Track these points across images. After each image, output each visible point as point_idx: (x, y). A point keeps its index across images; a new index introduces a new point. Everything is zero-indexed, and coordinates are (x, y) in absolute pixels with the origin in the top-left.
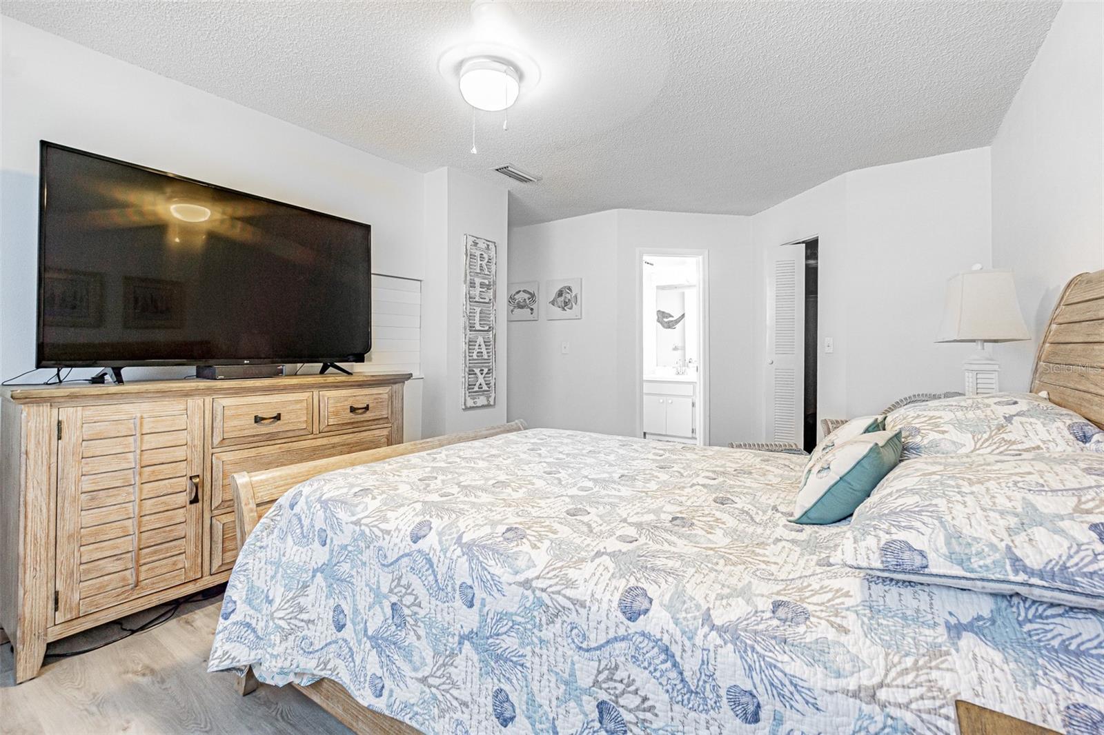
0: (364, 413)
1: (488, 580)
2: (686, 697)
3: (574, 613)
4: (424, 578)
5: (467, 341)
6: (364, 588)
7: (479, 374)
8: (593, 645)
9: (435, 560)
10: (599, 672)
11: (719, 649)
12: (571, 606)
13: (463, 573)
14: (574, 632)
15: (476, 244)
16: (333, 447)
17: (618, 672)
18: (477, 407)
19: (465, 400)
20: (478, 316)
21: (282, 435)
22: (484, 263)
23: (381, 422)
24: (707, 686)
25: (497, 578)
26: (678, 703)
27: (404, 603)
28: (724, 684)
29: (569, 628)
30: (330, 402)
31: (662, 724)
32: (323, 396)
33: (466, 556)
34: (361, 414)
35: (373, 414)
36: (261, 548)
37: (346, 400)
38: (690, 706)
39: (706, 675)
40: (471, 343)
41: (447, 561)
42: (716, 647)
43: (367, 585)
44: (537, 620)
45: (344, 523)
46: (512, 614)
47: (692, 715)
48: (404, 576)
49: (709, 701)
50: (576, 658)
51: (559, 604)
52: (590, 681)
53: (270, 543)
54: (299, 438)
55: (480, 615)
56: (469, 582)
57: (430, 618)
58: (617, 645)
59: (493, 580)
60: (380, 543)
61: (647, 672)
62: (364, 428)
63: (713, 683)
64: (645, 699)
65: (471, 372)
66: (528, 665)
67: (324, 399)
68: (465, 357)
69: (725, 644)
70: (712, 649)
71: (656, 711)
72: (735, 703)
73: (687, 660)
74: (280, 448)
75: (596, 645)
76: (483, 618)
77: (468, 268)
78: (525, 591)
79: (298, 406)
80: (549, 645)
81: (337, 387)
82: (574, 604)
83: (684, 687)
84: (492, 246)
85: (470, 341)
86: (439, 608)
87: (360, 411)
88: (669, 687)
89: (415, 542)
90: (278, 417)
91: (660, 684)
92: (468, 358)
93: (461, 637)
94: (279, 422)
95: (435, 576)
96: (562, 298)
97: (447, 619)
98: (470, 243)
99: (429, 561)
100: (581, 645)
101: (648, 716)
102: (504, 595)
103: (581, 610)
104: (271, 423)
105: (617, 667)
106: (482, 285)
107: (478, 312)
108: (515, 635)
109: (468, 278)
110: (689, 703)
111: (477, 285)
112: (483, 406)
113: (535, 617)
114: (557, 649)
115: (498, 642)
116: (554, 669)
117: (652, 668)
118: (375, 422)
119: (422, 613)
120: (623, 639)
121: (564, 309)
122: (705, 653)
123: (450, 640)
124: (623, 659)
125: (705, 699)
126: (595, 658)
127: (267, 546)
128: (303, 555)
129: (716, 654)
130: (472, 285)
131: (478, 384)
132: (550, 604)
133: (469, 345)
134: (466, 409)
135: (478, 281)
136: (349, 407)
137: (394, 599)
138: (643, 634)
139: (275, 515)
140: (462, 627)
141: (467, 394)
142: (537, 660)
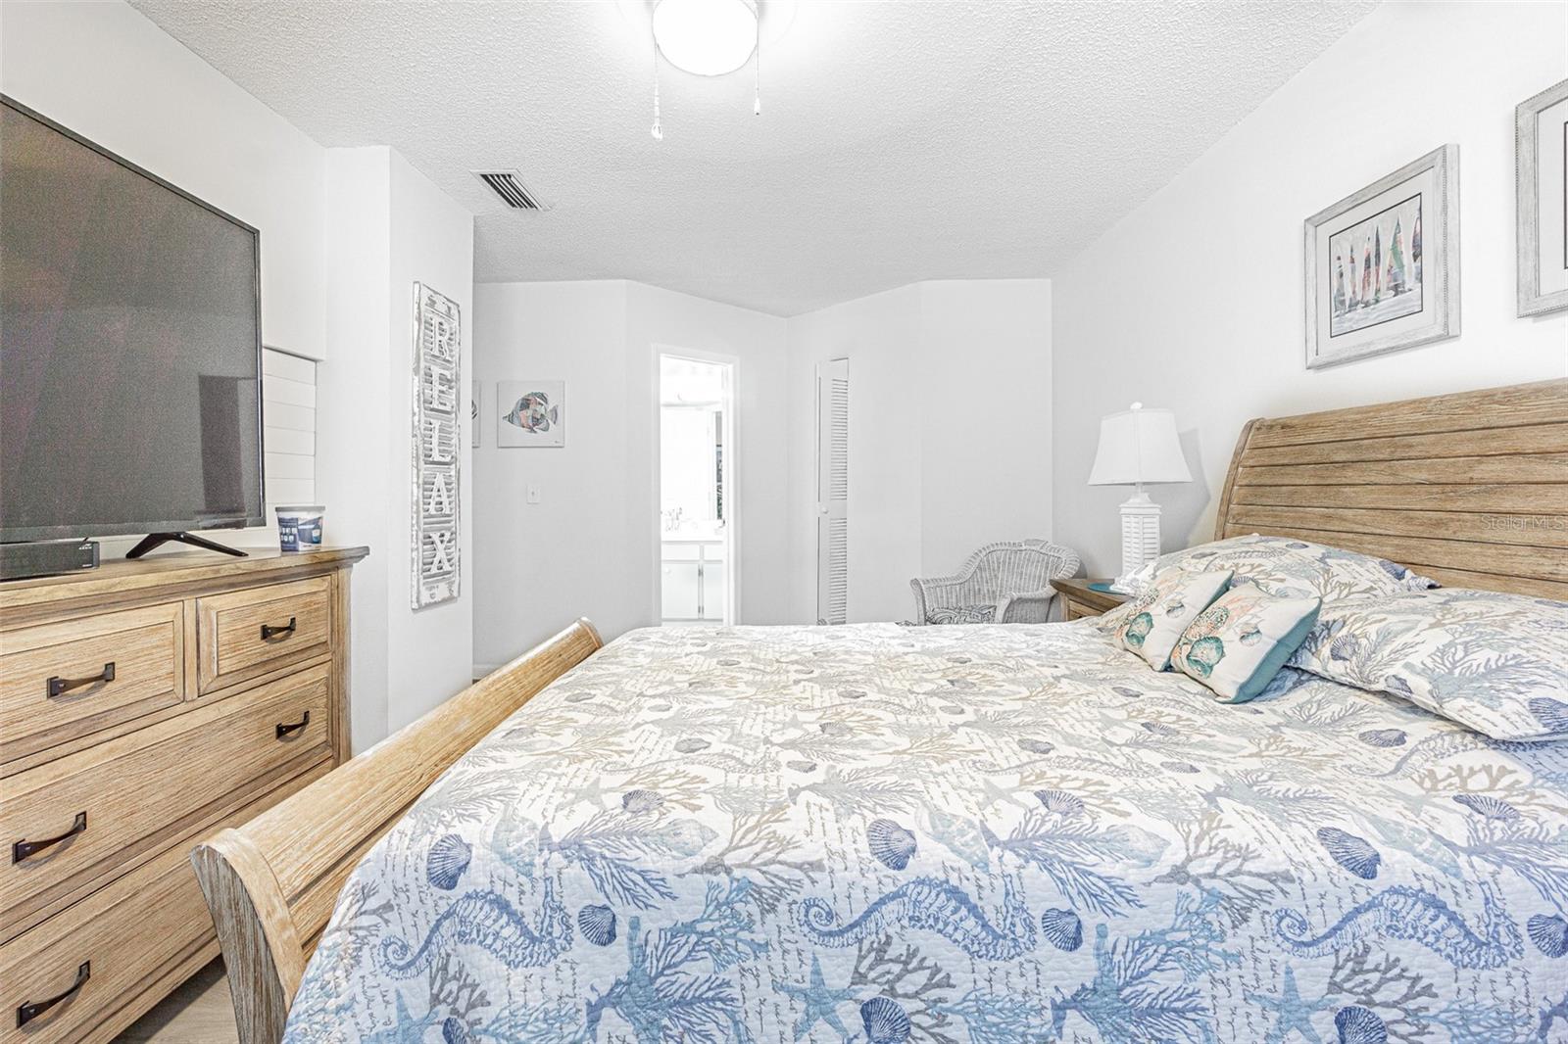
0: (287, 637)
1: (1102, 891)
2: (1474, 954)
3: (1279, 896)
4: (950, 929)
5: (421, 482)
6: (773, 998)
7: (438, 542)
8: (1321, 932)
9: (969, 888)
10: (1337, 968)
11: (1497, 876)
12: (1270, 886)
13: (1042, 892)
14: (1284, 924)
15: (433, 303)
16: (229, 724)
17: (1369, 957)
18: (436, 603)
19: (419, 592)
20: (436, 434)
21: (112, 720)
22: (445, 339)
23: (316, 651)
24: (1501, 929)
25: (1119, 882)
26: (1465, 967)
27: (900, 991)
28: (1522, 918)
29: (1275, 920)
30: (224, 620)
31: (1444, 1005)
32: (207, 609)
33: (1033, 863)
34: (282, 640)
35: (302, 638)
36: (339, 1010)
37: (254, 614)
38: (1482, 963)
39: (1496, 916)
40: (427, 485)
41: (999, 883)
42: (1493, 874)
43: (777, 987)
44: (1216, 926)
45: (670, 878)
46: (1163, 933)
47: (1485, 974)
48: (895, 939)
49: (1506, 948)
50: (1294, 961)
51: (1250, 889)
52: (1323, 986)
53: (358, 989)
54: (153, 716)
55: (1098, 956)
56: (1065, 905)
57: (977, 1000)
58: (1361, 919)
59: (1114, 887)
60: (807, 891)
61: (1415, 940)
62: (285, 671)
63: (1508, 923)
64: (1417, 979)
65: (428, 540)
66: (1207, 1003)
67: (208, 615)
68: (418, 512)
69: (1500, 868)
70: (1490, 879)
71: (1434, 990)
72: (1537, 936)
73: (1464, 905)
74: (111, 751)
75: (1327, 930)
76: (1104, 956)
77: (421, 345)
78: (1181, 888)
79: (155, 640)
80: (1242, 958)
81: (232, 585)
82: (1272, 882)
83: (1471, 941)
84: (454, 311)
85: (425, 483)
86: (1001, 973)
87: (280, 635)
88: (1450, 950)
89: (901, 867)
90: (107, 675)
91: (1438, 950)
92: (422, 514)
93: (1056, 1007)
94: (109, 685)
95: (979, 917)
96: (529, 412)
97: (1020, 988)
98: (425, 300)
99: (954, 892)
100: (1299, 939)
101: (1423, 1001)
102: (1141, 906)
103: (1287, 887)
104: (88, 693)
105: (1367, 950)
106: (443, 379)
107: (437, 427)
108: (1176, 965)
109: (423, 364)
110: (1479, 960)
111: (435, 378)
112: (444, 601)
113: (1209, 923)
114: (1256, 960)
115: (1141, 988)
116: (1257, 993)
117: (1420, 934)
118: (305, 655)
119: (953, 996)
120: (1370, 906)
121: (532, 431)
122: (1485, 887)
123: (1034, 1021)
124: (1374, 936)
125: (1499, 947)
126: (1328, 950)
127: (353, 999)
128: (550, 983)
129: (1496, 884)
130: (428, 378)
131: (436, 560)
132: (1232, 893)
133: (425, 490)
134: (422, 608)
135: (436, 371)
136: (258, 628)
137: (868, 993)
138: (1393, 891)
139: (356, 916)
140: (1057, 989)
141: (422, 581)
142: (1221, 990)
